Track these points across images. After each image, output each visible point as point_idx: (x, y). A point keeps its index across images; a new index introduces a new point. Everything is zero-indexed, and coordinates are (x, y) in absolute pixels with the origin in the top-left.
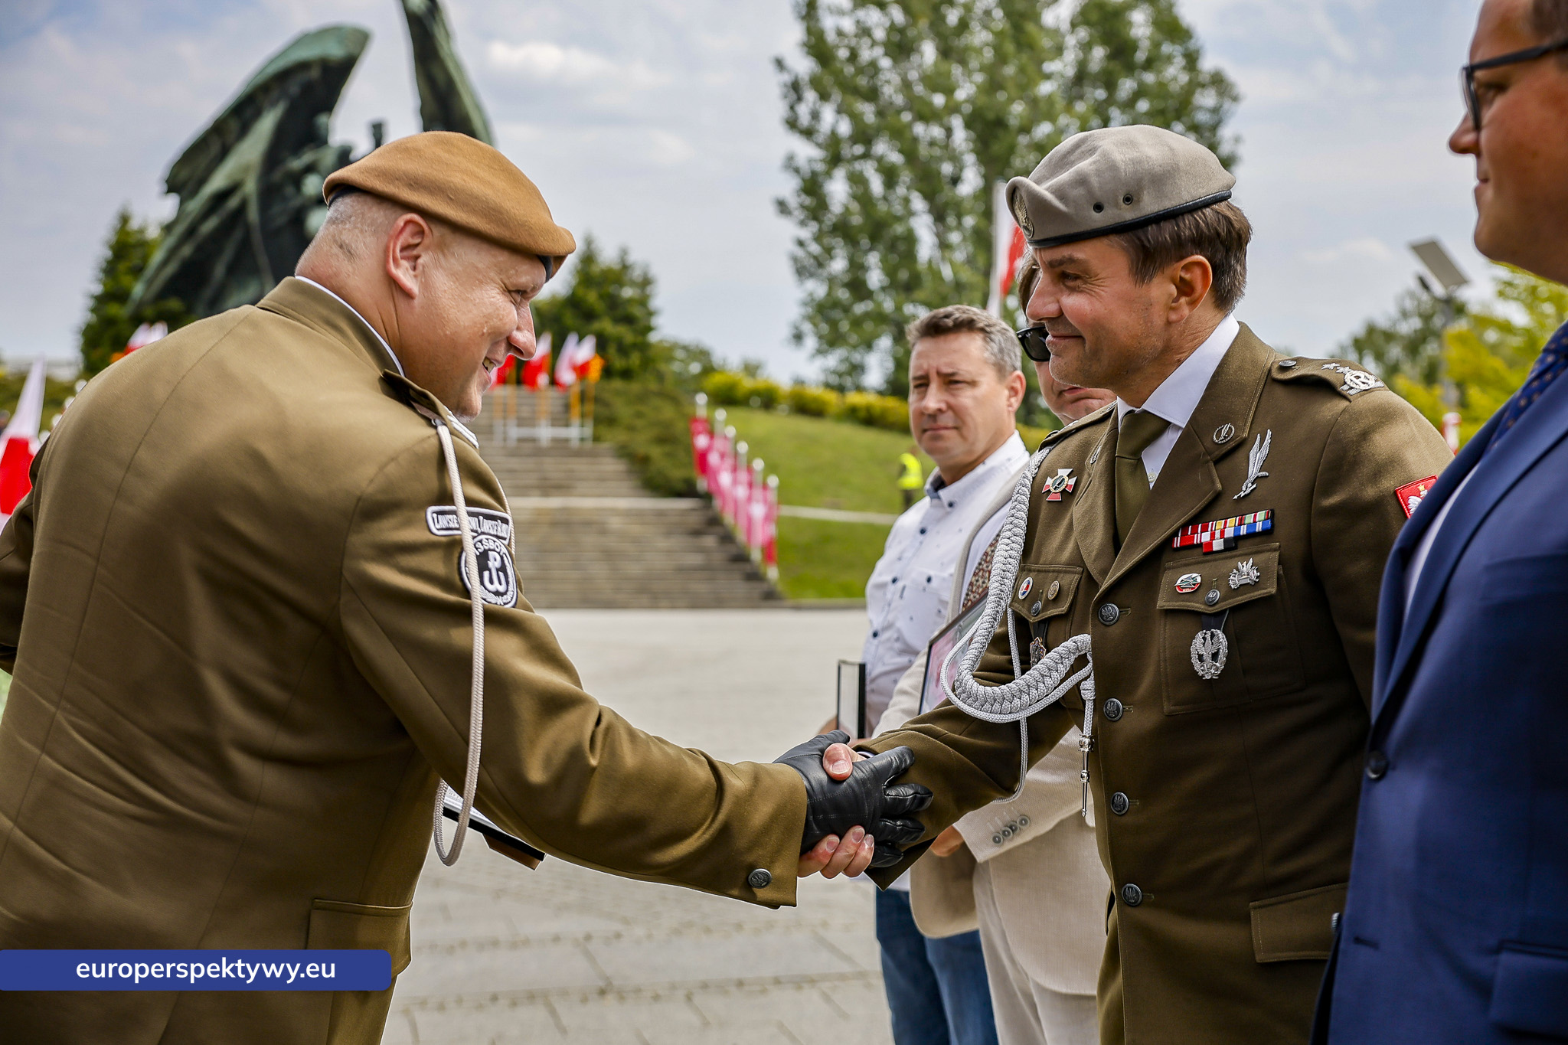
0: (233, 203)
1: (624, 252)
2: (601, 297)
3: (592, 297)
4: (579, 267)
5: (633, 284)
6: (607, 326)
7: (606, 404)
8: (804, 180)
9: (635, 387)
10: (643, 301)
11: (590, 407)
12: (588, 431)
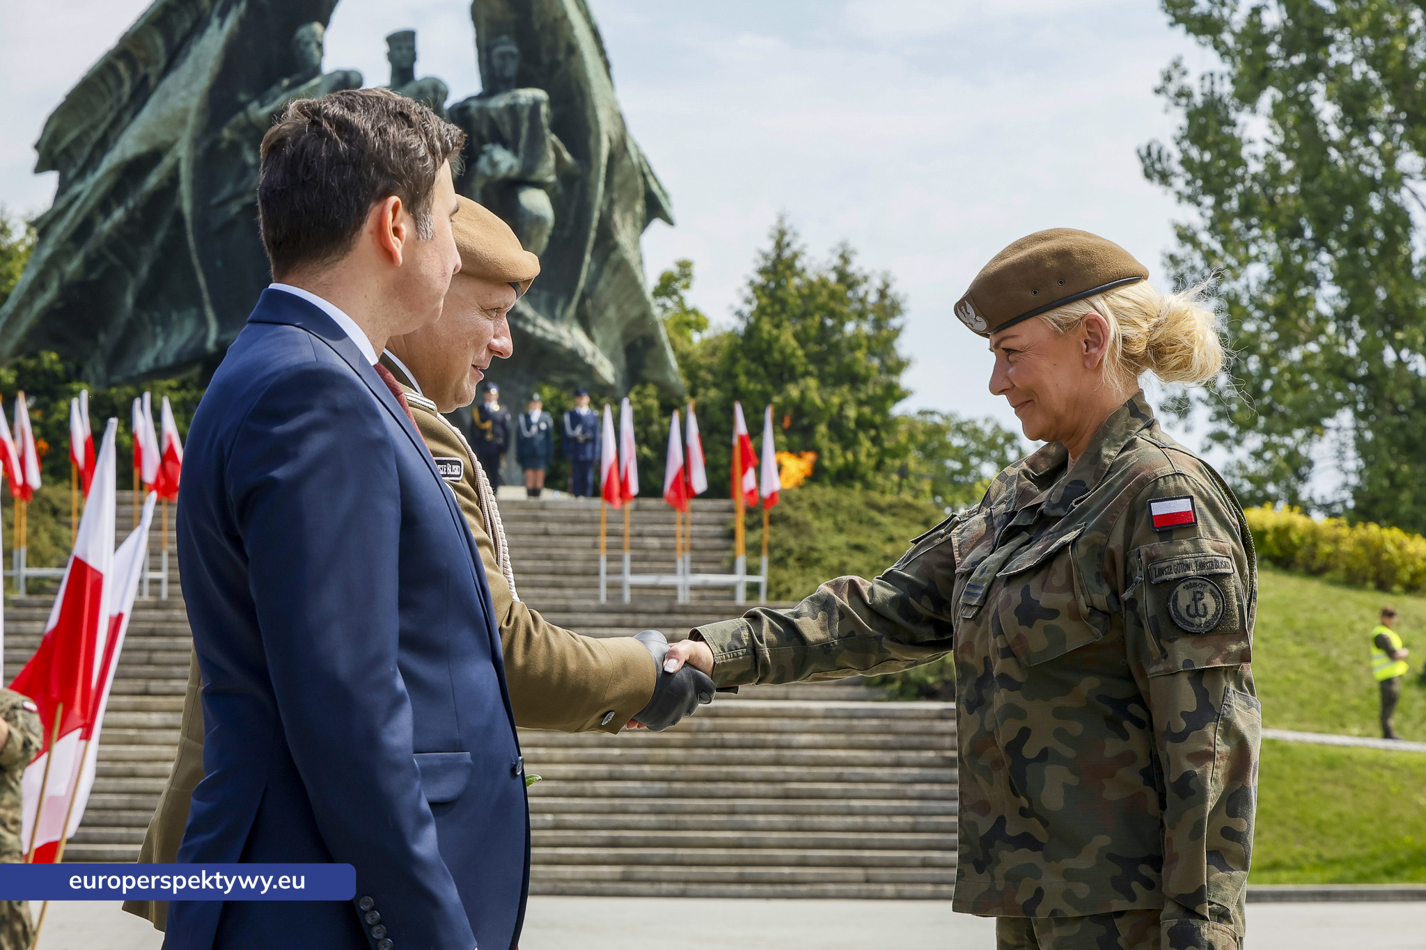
0: (153, 180)
1: (845, 259)
2: (802, 339)
3: (787, 337)
4: (760, 280)
5: (861, 315)
6: (810, 389)
7: (799, 528)
8: (1191, 116)
9: (854, 497)
10: (882, 344)
11: (765, 534)
12: (761, 579)
